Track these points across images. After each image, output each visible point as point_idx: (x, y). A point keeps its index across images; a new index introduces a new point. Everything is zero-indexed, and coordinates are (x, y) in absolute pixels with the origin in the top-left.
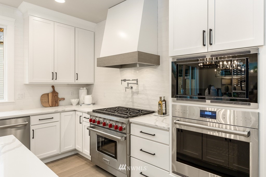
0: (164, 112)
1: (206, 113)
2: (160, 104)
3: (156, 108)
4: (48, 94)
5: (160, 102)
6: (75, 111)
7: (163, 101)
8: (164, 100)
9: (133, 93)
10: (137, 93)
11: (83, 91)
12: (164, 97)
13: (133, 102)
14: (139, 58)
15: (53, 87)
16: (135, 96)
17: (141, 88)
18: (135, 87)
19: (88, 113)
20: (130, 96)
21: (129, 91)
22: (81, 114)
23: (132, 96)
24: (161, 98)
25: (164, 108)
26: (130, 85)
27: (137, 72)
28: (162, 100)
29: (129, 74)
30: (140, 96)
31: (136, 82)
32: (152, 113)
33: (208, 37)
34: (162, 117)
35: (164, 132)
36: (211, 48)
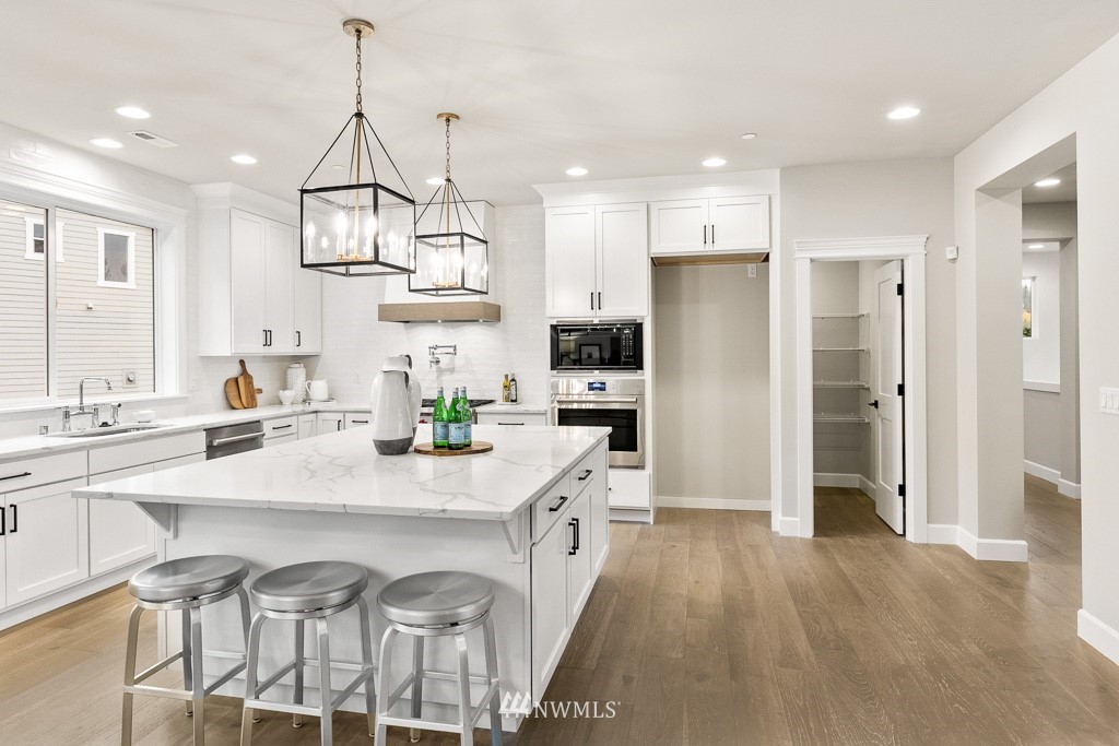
0: (514, 398)
1: (595, 385)
2: (505, 387)
3: (499, 394)
4: (236, 380)
5: (506, 384)
7: (511, 383)
8: (513, 380)
9: (441, 372)
10: (452, 370)
11: (297, 373)
12: (513, 375)
15: (242, 362)
16: (445, 377)
17: (459, 361)
18: (445, 360)
20: (434, 377)
21: (434, 366)
23: (438, 377)
24: (506, 376)
25: (513, 392)
27: (451, 331)
28: (510, 378)
30: (457, 376)
31: (451, 350)
32: (491, 402)
33: (596, 300)
34: (509, 407)
35: (536, 417)
36: (599, 313)
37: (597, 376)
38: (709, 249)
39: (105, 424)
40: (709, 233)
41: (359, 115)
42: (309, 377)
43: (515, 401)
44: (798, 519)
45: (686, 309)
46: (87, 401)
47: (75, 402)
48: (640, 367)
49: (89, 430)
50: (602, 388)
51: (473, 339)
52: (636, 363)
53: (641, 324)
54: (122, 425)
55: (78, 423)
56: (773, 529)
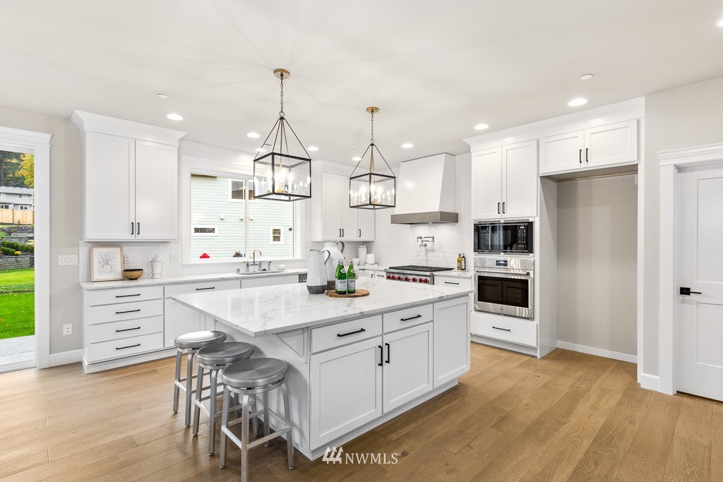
0: (464, 268)
1: (501, 262)
2: (459, 261)
3: (455, 265)
5: (460, 259)
6: (363, 269)
7: (462, 259)
8: (463, 257)
9: (427, 251)
10: (433, 251)
11: (363, 250)
12: (463, 254)
13: (427, 261)
14: (441, 218)
16: (430, 254)
17: (436, 245)
18: (429, 245)
19: (385, 271)
20: (424, 253)
21: (423, 248)
22: (372, 272)
23: (426, 253)
24: (460, 255)
25: (463, 264)
26: (424, 242)
27: (433, 228)
29: (423, 231)
30: (435, 254)
31: (431, 239)
32: (451, 269)
33: (502, 207)
34: (461, 273)
35: (466, 280)
36: (504, 216)
37: (502, 257)
38: (584, 166)
39: (264, 270)
40: (584, 154)
41: (282, 118)
42: (368, 252)
43: (465, 269)
44: (658, 378)
45: (581, 211)
46: (257, 259)
47: (252, 260)
48: (531, 251)
49: (257, 271)
50: (505, 263)
51: (444, 233)
52: (528, 248)
53: (532, 222)
54: (272, 270)
55: (252, 269)
56: (638, 382)
